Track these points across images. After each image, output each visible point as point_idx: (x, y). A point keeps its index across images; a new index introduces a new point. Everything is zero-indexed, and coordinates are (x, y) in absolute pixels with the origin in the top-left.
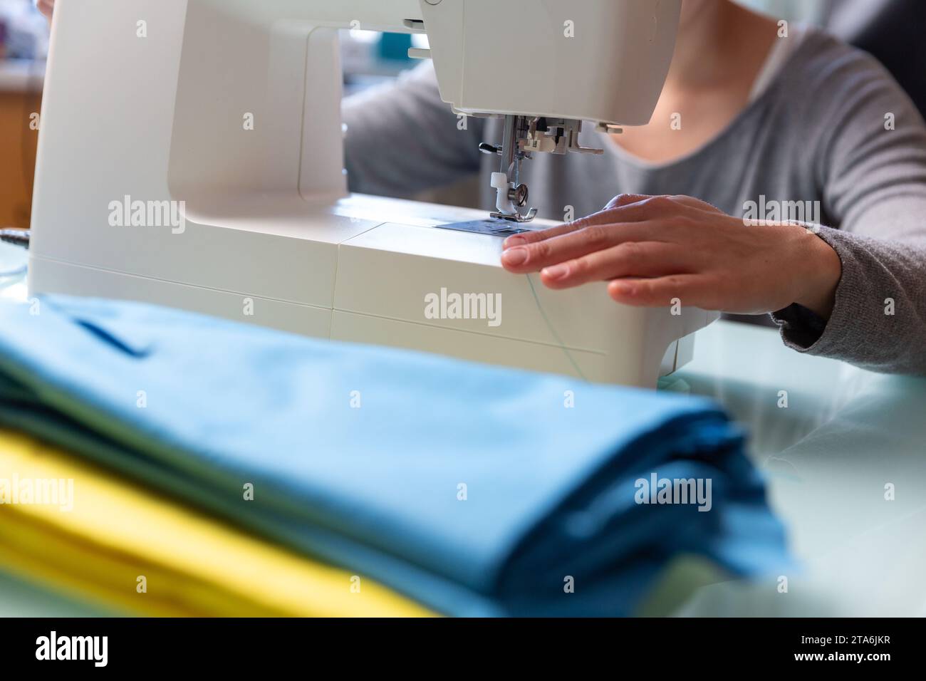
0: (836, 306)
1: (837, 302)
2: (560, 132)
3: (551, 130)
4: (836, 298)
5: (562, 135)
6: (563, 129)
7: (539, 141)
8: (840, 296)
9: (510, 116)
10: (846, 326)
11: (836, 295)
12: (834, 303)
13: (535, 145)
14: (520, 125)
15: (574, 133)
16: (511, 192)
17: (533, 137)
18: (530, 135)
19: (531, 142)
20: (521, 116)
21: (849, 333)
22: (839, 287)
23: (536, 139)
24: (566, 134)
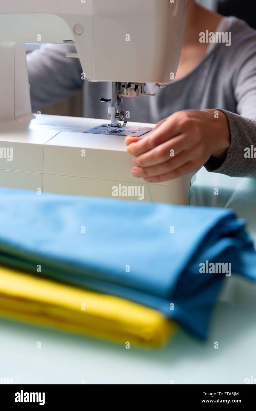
0: (227, 156)
1: (228, 155)
2: (136, 87)
3: (133, 86)
4: (228, 153)
5: (137, 88)
6: (137, 85)
7: (129, 93)
8: (229, 152)
9: (114, 82)
10: (230, 165)
11: (228, 152)
12: (227, 155)
13: (127, 94)
14: (119, 86)
15: (143, 87)
16: (117, 115)
17: (127, 90)
18: (125, 90)
19: (126, 93)
20: (119, 82)
21: (230, 167)
22: (230, 149)
23: (128, 92)
24: (139, 87)
